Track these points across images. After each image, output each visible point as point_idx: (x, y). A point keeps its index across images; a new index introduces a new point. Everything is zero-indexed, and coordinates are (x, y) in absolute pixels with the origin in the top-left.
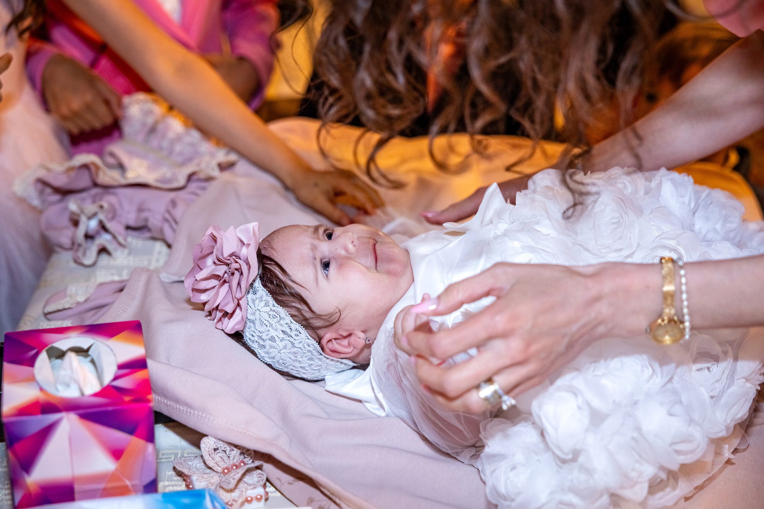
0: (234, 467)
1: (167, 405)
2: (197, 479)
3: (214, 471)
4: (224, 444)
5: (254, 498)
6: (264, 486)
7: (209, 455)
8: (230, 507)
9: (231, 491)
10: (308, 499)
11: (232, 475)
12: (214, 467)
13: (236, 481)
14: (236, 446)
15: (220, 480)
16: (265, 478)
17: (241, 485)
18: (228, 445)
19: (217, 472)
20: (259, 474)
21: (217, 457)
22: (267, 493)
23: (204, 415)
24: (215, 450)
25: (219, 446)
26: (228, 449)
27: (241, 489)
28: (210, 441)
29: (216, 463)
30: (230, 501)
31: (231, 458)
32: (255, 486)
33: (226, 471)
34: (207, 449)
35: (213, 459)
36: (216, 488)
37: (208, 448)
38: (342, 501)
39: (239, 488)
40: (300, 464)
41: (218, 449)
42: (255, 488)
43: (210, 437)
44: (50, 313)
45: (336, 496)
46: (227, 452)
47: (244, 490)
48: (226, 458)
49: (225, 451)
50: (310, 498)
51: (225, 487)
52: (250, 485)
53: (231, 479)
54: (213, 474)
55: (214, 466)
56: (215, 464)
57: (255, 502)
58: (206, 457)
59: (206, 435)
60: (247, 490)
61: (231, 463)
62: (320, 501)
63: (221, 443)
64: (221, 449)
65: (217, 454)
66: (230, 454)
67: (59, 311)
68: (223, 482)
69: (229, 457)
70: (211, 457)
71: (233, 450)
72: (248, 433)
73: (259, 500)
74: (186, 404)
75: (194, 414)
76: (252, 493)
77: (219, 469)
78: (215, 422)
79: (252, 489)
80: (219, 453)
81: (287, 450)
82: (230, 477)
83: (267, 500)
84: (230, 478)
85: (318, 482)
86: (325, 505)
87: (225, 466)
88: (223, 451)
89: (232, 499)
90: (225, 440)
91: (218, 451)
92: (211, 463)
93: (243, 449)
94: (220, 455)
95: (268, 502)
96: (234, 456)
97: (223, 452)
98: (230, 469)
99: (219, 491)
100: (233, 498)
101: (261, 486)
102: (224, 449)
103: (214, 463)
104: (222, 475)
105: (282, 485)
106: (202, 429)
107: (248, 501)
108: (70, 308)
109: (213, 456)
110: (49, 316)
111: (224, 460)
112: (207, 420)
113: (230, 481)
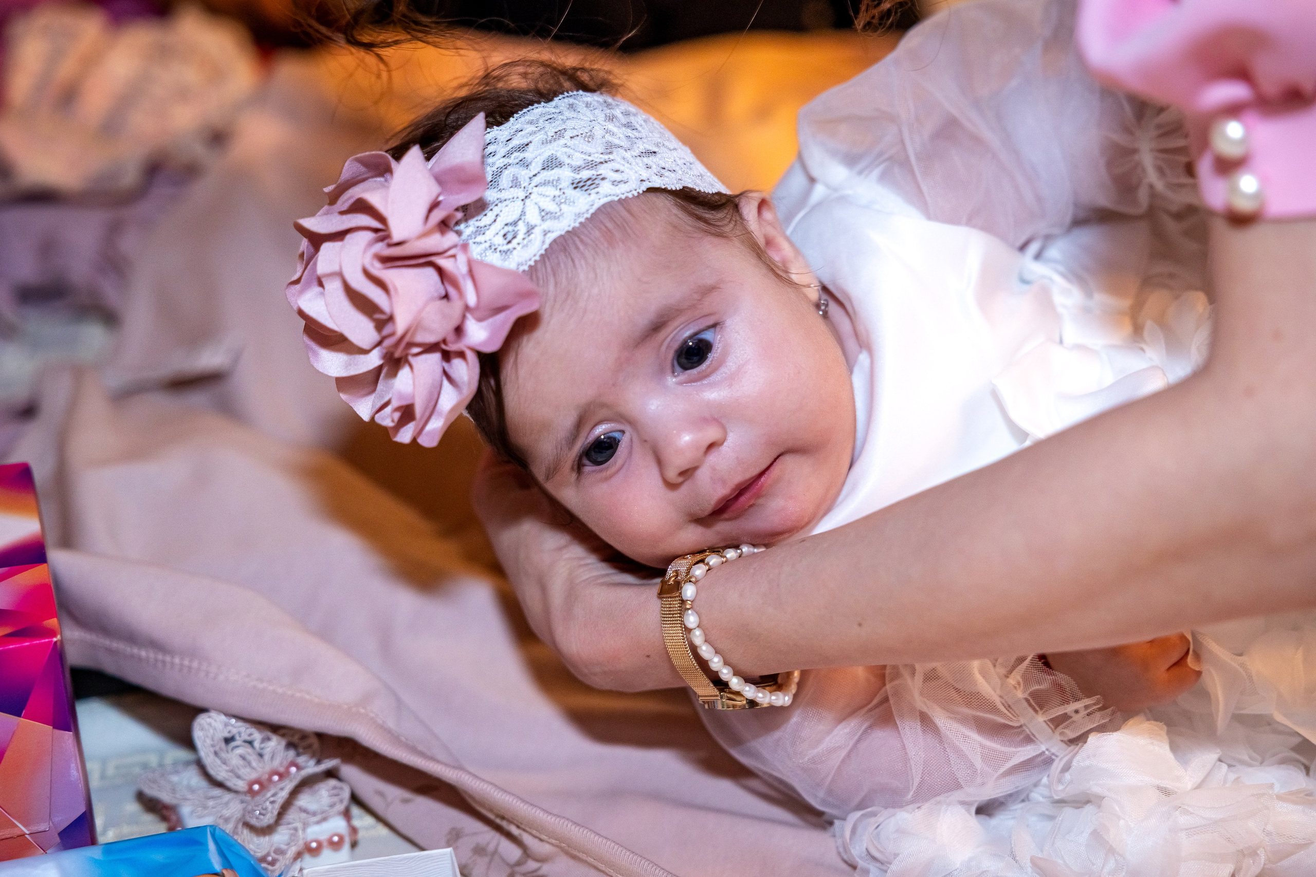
0: (276, 778)
1: (109, 651)
2: (192, 812)
3: (228, 789)
4: (247, 725)
5: (325, 844)
6: (347, 814)
7: (216, 753)
8: (270, 867)
9: (267, 830)
10: (450, 833)
11: (269, 794)
12: (228, 781)
13: (277, 806)
14: (275, 729)
15: (244, 809)
16: (346, 794)
17: (292, 815)
18: (258, 729)
19: (236, 792)
20: (335, 788)
21: (234, 757)
22: (354, 830)
23: (195, 664)
24: (228, 740)
25: (234, 731)
26: (257, 736)
27: (294, 825)
28: (215, 721)
29: (232, 771)
30: (268, 854)
31: (267, 757)
32: (324, 815)
33: (256, 787)
34: (209, 742)
35: (224, 763)
36: (236, 827)
37: (213, 740)
38: (524, 830)
39: (289, 824)
40: (422, 754)
41: (233, 738)
42: (325, 819)
43: (213, 714)
45: (510, 822)
46: (256, 745)
47: (299, 825)
48: (253, 758)
49: (250, 743)
50: (453, 829)
51: (254, 822)
52: (314, 814)
53: (268, 803)
54: (228, 796)
55: (229, 779)
56: (231, 774)
57: (327, 853)
58: (209, 760)
59: (203, 710)
60: (306, 825)
61: (268, 768)
62: (475, 834)
63: (240, 724)
64: (242, 739)
65: (232, 750)
66: (262, 749)
68: (249, 812)
69: (260, 755)
70: (220, 758)
71: (269, 739)
72: (298, 695)
73: (336, 846)
74: (155, 645)
75: (173, 664)
76: (317, 832)
77: (241, 785)
78: (221, 678)
79: (318, 822)
80: (237, 747)
81: (391, 724)
82: (264, 799)
83: (354, 845)
84: (265, 802)
85: (466, 792)
86: (488, 844)
87: (254, 776)
88: (245, 741)
89: (273, 849)
90: (246, 715)
91: (234, 744)
92: (220, 773)
93: (293, 736)
94: (239, 751)
95: (358, 850)
96: (273, 753)
97: (247, 745)
98: (265, 783)
99: (242, 833)
100: (275, 846)
101: (340, 813)
102: (249, 738)
103: (226, 771)
104: (248, 798)
105: (388, 805)
106: (193, 694)
107: (313, 851)
109: (223, 755)
111: (249, 763)
112: (202, 674)
113: (266, 809)
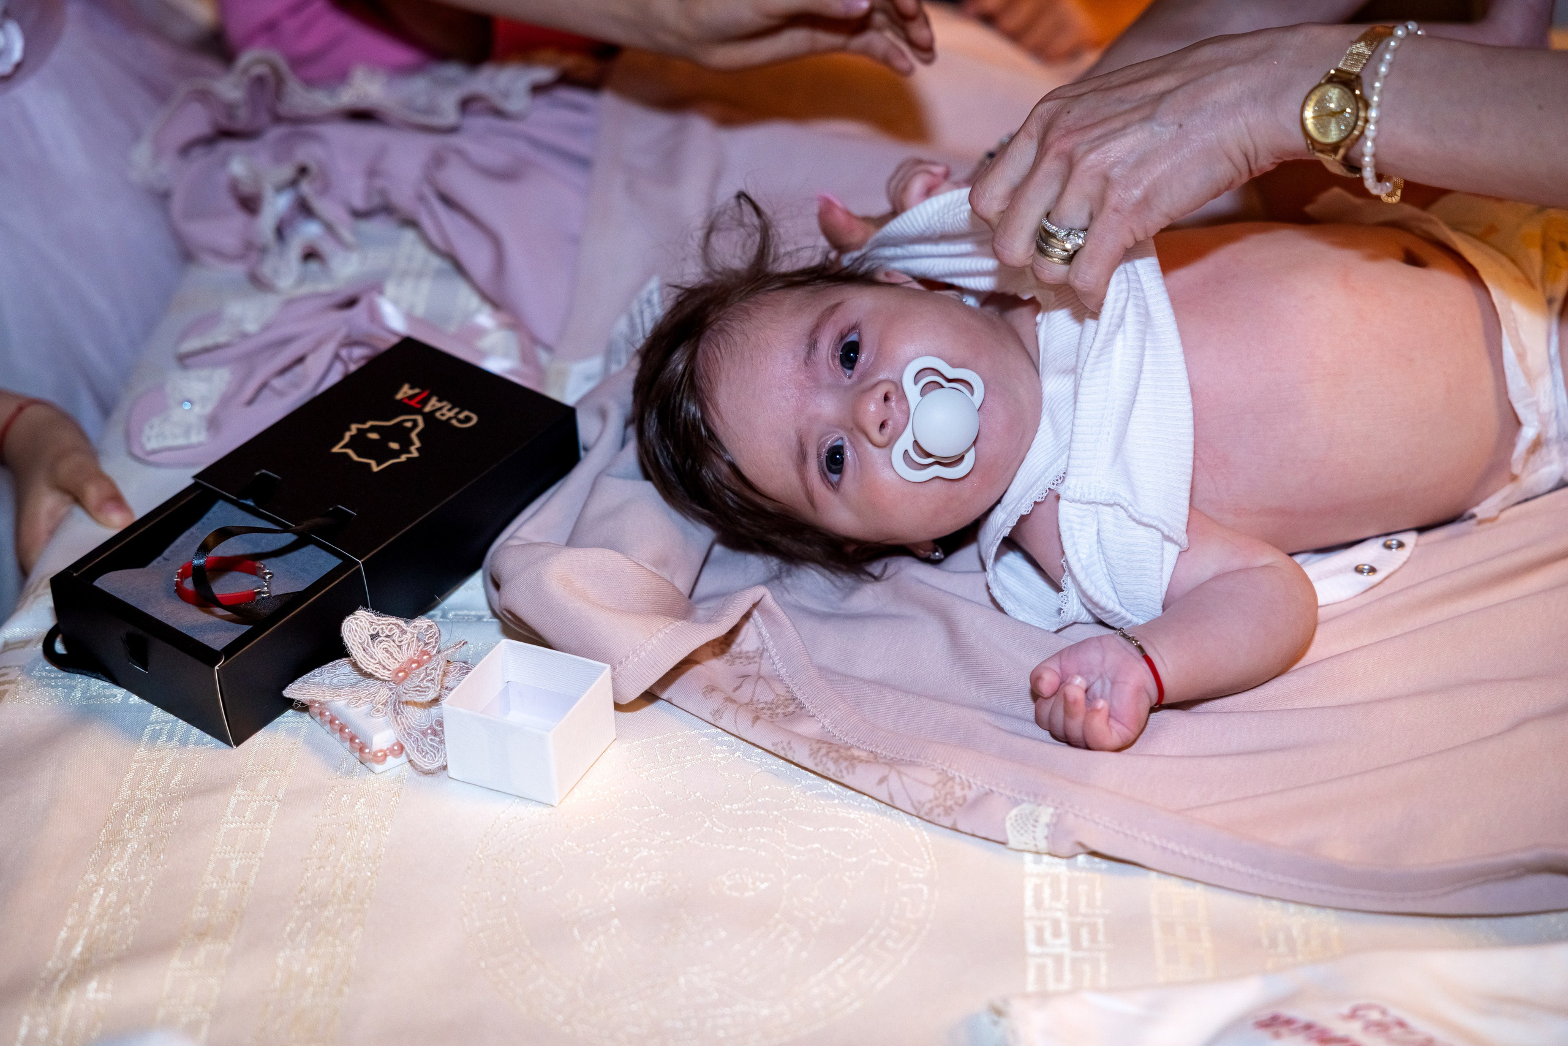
0: (415, 666)
3: (378, 679)
7: (364, 650)
12: (377, 672)
15: (395, 694)
19: (384, 681)
21: (378, 650)
24: (373, 637)
25: (378, 628)
26: (396, 631)
28: (362, 621)
29: (379, 663)
31: (405, 647)
33: (400, 674)
34: (358, 639)
35: (372, 657)
37: (360, 637)
41: (377, 635)
46: (395, 638)
48: (394, 650)
49: (391, 637)
51: (413, 700)
53: (424, 683)
54: (378, 685)
55: (377, 670)
56: (377, 666)
58: (358, 656)
61: (406, 659)
63: (382, 621)
64: (385, 634)
65: (377, 646)
66: (401, 642)
69: (400, 647)
70: (368, 654)
71: (405, 633)
77: (386, 674)
80: (381, 642)
87: (397, 666)
88: (387, 636)
91: (380, 639)
92: (367, 666)
94: (384, 645)
96: (409, 645)
97: (388, 639)
98: (407, 670)
102: (389, 634)
103: (375, 664)
104: (394, 685)
108: (227, 345)
109: (371, 650)
110: (188, 361)
111: (392, 655)
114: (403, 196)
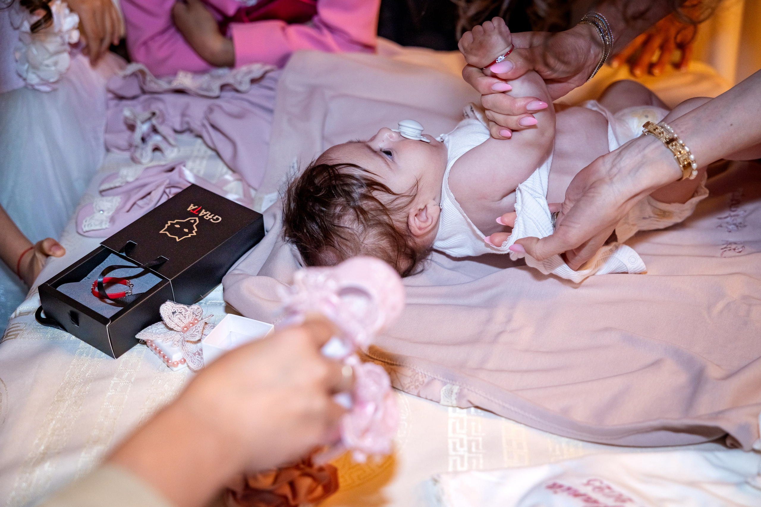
0: (191, 325)
3: (175, 330)
7: (169, 318)
9: (198, 342)
12: (175, 328)
15: (182, 337)
19: (178, 331)
21: (176, 319)
24: (173, 313)
25: (176, 309)
26: (183, 310)
29: (176, 324)
31: (187, 317)
33: (185, 329)
35: (173, 321)
37: (168, 315)
41: (175, 312)
44: (104, 191)
46: (183, 313)
48: (182, 318)
54: (175, 333)
56: (175, 325)
58: (168, 322)
61: (187, 322)
64: (178, 312)
65: (175, 317)
66: (185, 315)
67: (111, 189)
68: (186, 337)
69: (185, 317)
70: (171, 320)
71: (187, 311)
77: (179, 329)
80: (177, 315)
82: (192, 332)
87: (184, 325)
91: (176, 314)
92: (171, 325)
94: (178, 316)
96: (189, 316)
97: (180, 314)
98: (188, 327)
99: (186, 345)
102: (180, 311)
104: (182, 333)
108: (120, 187)
109: (172, 318)
110: (104, 193)
111: (181, 321)
114: (196, 125)
